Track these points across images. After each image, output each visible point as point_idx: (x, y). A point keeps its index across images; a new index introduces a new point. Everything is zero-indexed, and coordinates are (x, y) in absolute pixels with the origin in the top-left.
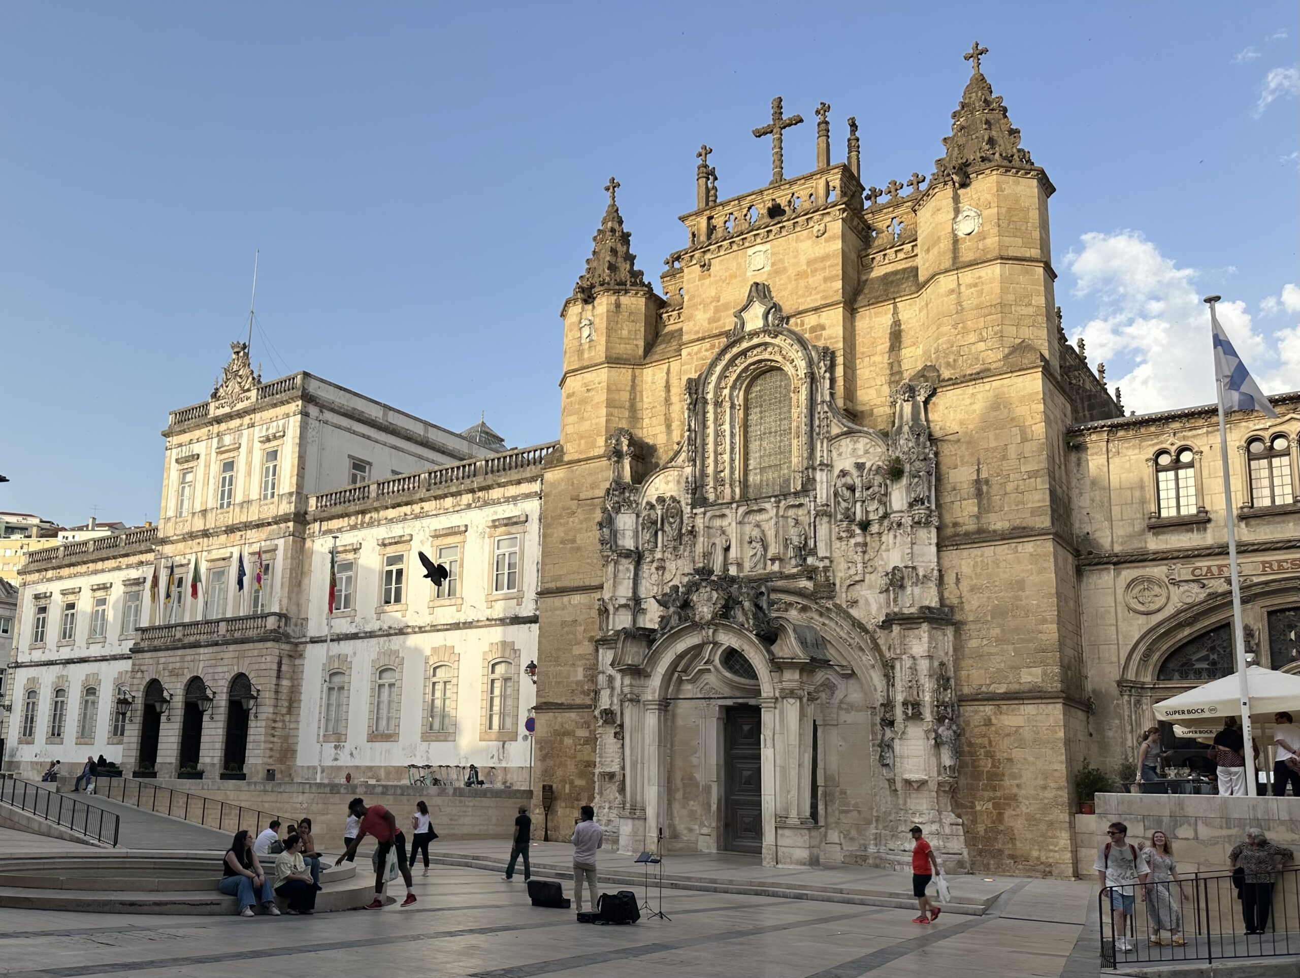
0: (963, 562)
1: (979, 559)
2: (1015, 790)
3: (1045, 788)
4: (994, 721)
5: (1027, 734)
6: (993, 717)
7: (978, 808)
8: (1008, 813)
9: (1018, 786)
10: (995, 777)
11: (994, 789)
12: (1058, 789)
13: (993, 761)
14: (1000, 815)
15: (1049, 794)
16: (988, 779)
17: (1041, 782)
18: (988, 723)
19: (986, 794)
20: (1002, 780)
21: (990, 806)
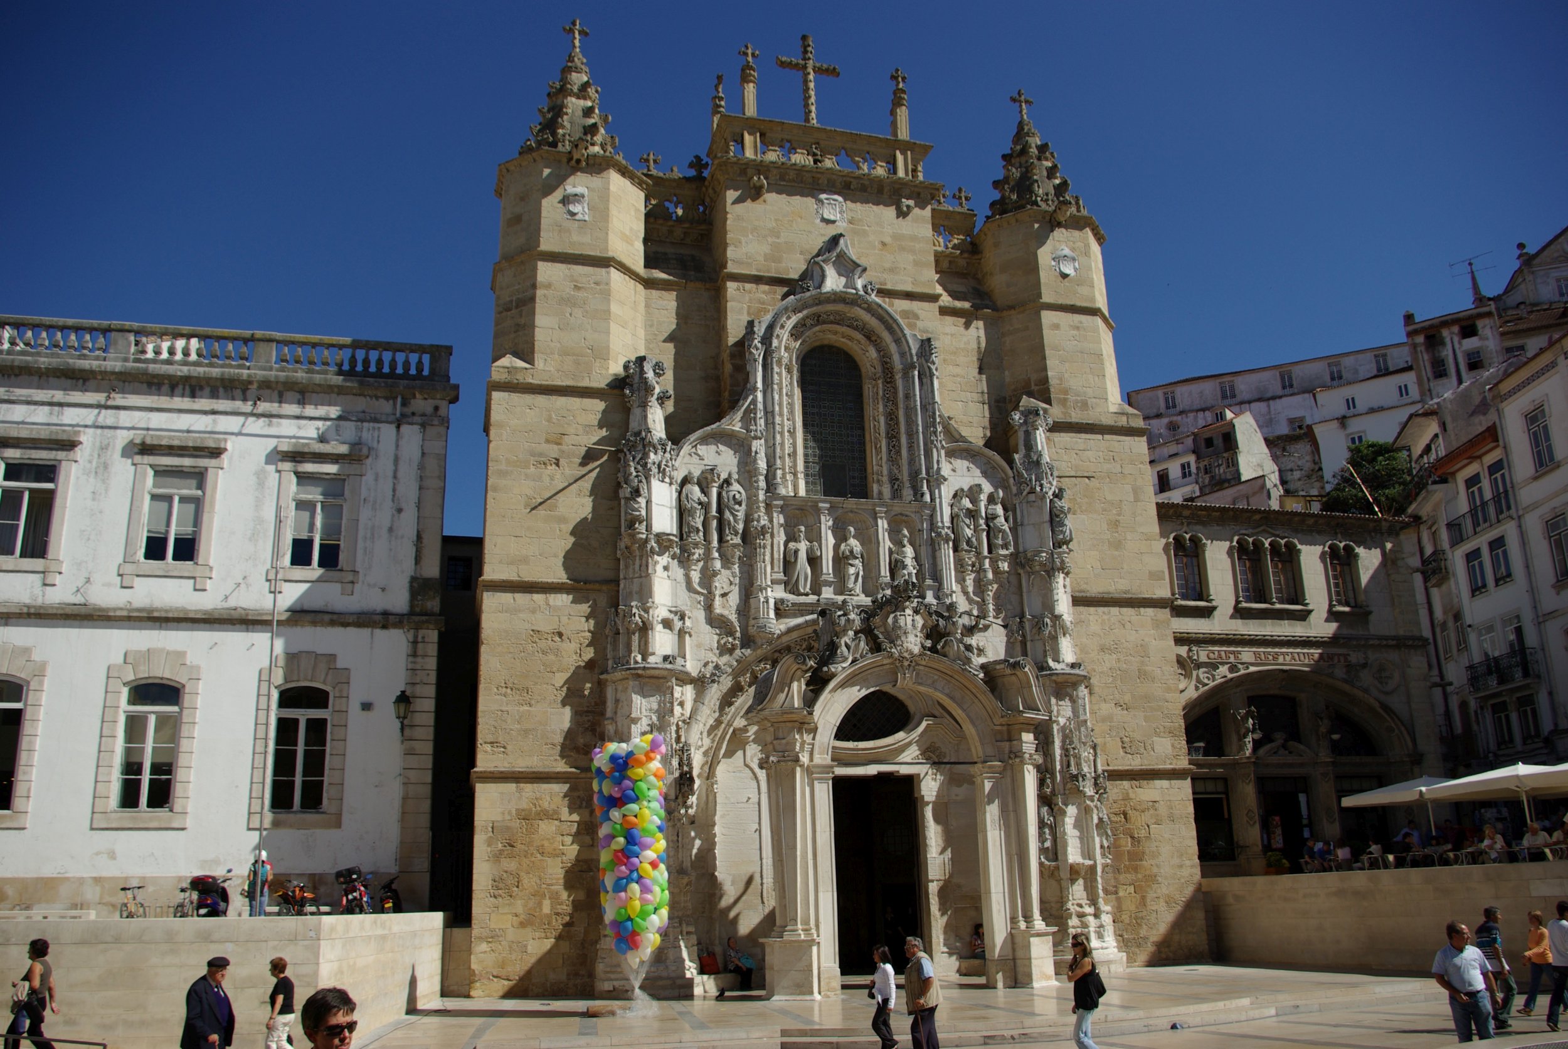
0: (1091, 618)
1: (1105, 617)
2: (1155, 870)
3: (1181, 866)
4: (1132, 795)
5: (1163, 810)
6: (1130, 791)
7: (1121, 894)
8: (1151, 895)
9: (1158, 866)
10: (1136, 857)
11: (1136, 869)
12: (1192, 867)
13: (1132, 838)
14: (1143, 898)
15: (1186, 872)
16: (1130, 860)
17: (1176, 861)
18: (1127, 798)
19: (1130, 877)
20: (1141, 860)
21: (1131, 889)
